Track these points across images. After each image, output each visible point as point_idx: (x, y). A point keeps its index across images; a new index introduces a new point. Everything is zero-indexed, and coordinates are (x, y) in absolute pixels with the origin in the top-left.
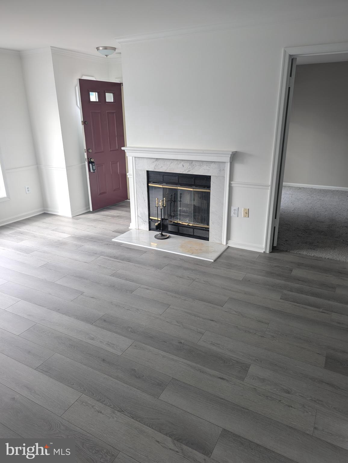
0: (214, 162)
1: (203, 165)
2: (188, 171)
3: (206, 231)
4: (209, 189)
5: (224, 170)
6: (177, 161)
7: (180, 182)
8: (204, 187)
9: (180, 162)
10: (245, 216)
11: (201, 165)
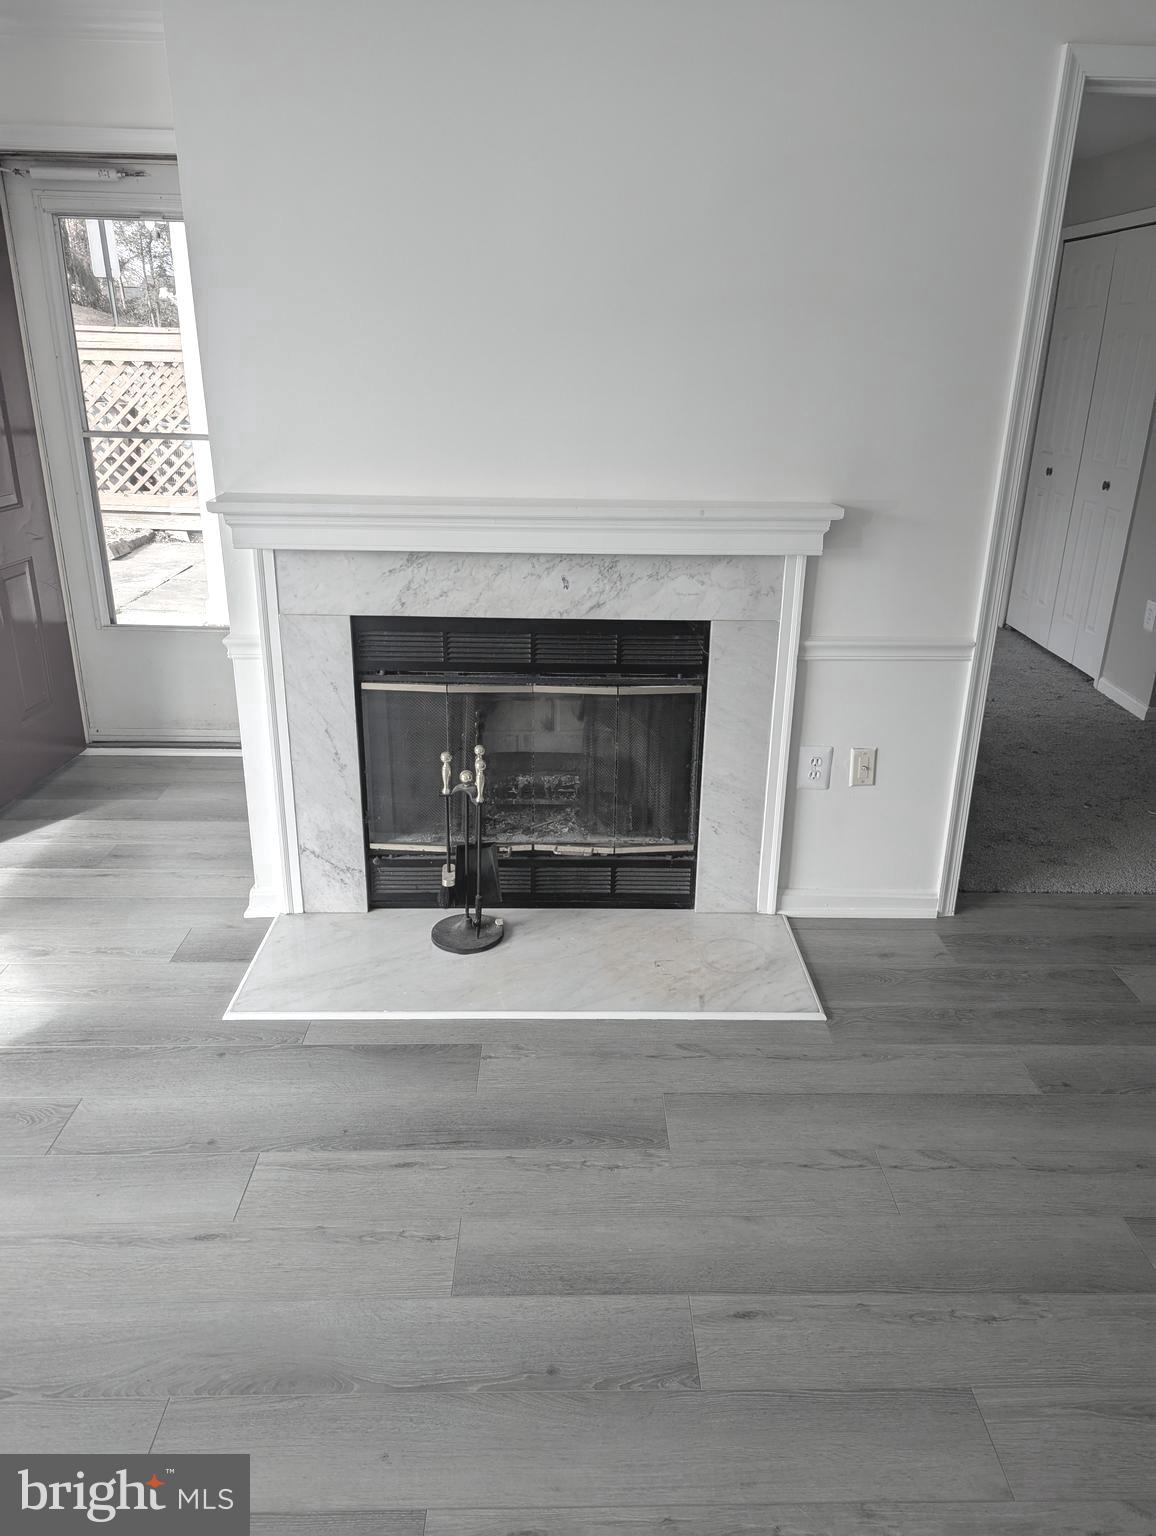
1: (673, 575)
2: (592, 608)
3: (674, 866)
4: (695, 683)
5: (774, 590)
6: (534, 560)
7: (543, 658)
8: (668, 672)
9: (547, 565)
10: (859, 783)
11: (661, 574)
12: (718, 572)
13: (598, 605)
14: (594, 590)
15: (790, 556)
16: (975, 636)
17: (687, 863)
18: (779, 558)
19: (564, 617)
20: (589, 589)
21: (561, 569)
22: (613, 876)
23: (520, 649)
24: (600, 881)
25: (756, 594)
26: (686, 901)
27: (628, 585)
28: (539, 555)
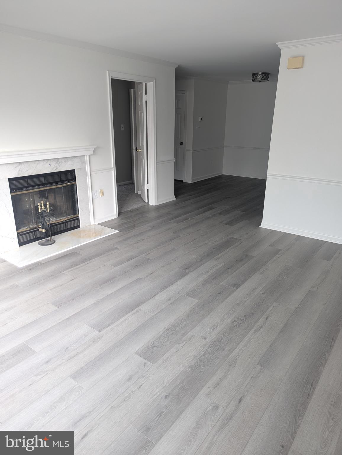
0: (76, 156)
1: (68, 161)
2: (56, 169)
3: (76, 220)
4: (74, 182)
5: (84, 162)
6: (44, 161)
7: (47, 182)
8: (69, 181)
9: (46, 162)
10: (102, 196)
11: (66, 161)
12: (76, 160)
13: (57, 169)
14: (55, 166)
15: (86, 155)
16: (113, 166)
17: (77, 219)
18: (84, 156)
19: (51, 172)
20: (54, 166)
21: (49, 162)
22: (65, 225)
23: (42, 181)
24: (63, 227)
25: (82, 163)
26: (78, 227)
27: (61, 164)
28: (45, 160)
